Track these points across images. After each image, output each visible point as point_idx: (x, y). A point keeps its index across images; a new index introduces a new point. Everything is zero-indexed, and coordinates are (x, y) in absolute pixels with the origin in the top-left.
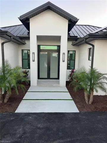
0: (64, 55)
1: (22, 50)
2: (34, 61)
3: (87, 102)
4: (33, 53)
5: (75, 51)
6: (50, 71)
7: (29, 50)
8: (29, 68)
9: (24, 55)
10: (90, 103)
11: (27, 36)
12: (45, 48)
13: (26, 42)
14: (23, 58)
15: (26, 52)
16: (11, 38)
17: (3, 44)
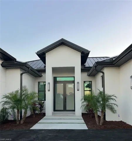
0: (78, 84)
1: (39, 82)
2: (49, 91)
3: (97, 123)
4: (49, 83)
5: (91, 81)
6: (66, 102)
7: (45, 82)
8: (45, 100)
9: (40, 87)
10: (101, 124)
11: (44, 69)
12: (61, 79)
13: (42, 75)
14: (39, 90)
15: (42, 84)
16: (29, 69)
17: (21, 74)
